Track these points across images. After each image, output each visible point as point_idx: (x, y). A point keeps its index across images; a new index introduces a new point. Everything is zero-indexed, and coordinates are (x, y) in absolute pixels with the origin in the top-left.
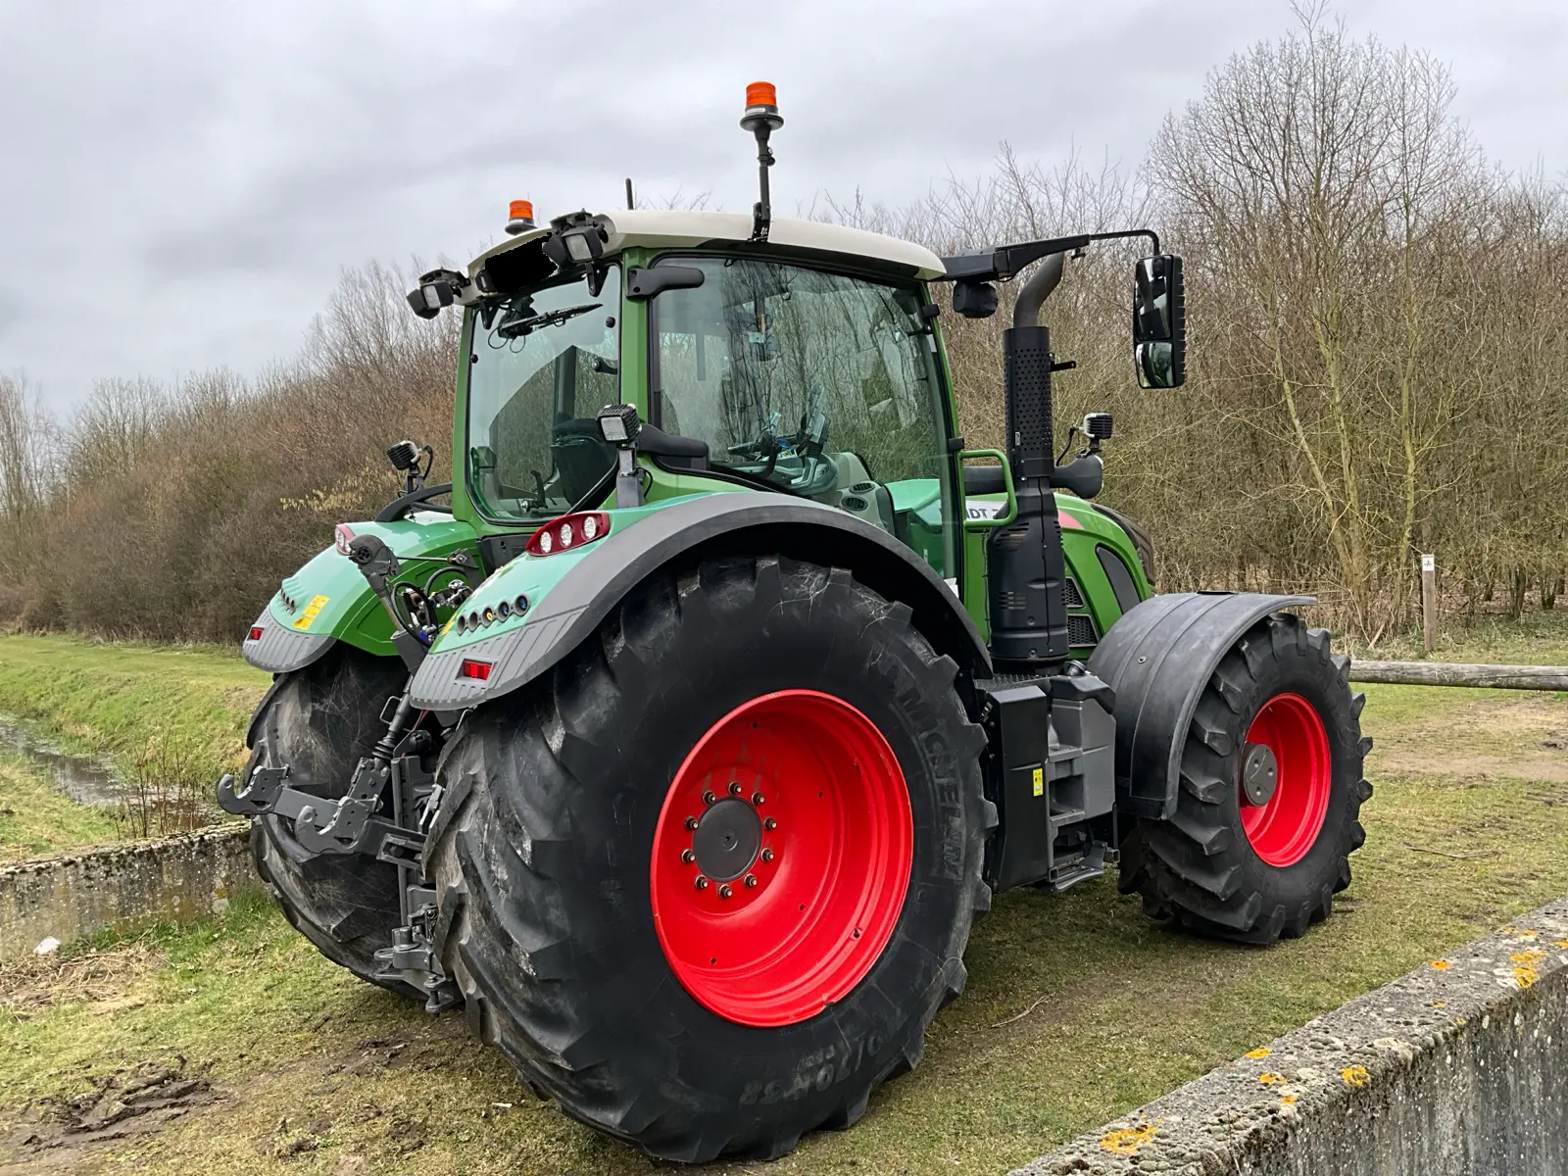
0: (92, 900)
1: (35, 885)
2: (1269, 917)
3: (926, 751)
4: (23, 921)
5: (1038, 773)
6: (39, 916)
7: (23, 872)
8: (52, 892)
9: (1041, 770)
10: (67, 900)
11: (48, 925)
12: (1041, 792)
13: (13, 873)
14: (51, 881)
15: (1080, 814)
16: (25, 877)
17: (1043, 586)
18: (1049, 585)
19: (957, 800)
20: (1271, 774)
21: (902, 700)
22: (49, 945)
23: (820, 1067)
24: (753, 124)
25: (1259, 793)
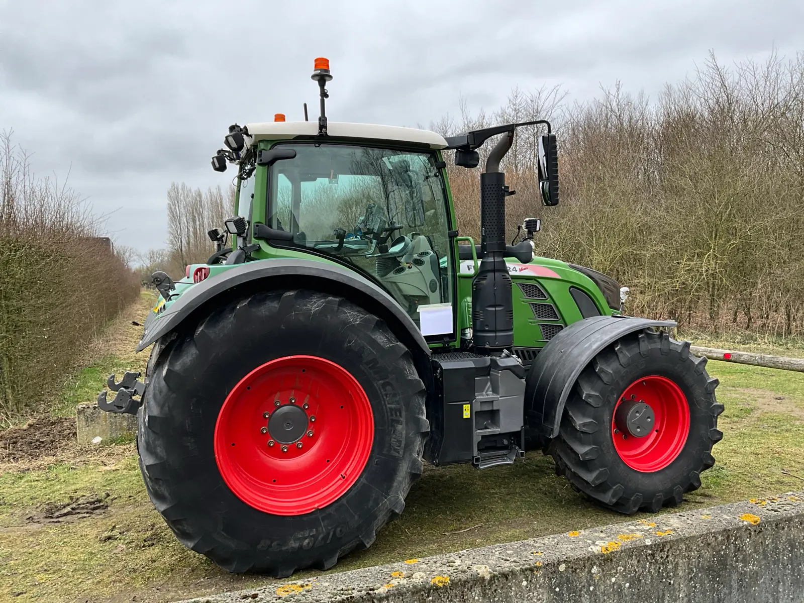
0: (116, 422)
1: (93, 413)
2: (630, 499)
3: (382, 390)
4: (87, 428)
5: (467, 407)
6: (94, 427)
7: (88, 408)
8: (100, 417)
9: (469, 405)
10: (106, 422)
11: (98, 431)
12: (469, 416)
13: (84, 408)
14: (99, 413)
15: (497, 430)
16: (89, 410)
17: (494, 309)
18: (497, 309)
19: (401, 416)
20: (649, 420)
21: (367, 364)
22: (98, 440)
23: (306, 538)
24: (318, 78)
25: (639, 430)
